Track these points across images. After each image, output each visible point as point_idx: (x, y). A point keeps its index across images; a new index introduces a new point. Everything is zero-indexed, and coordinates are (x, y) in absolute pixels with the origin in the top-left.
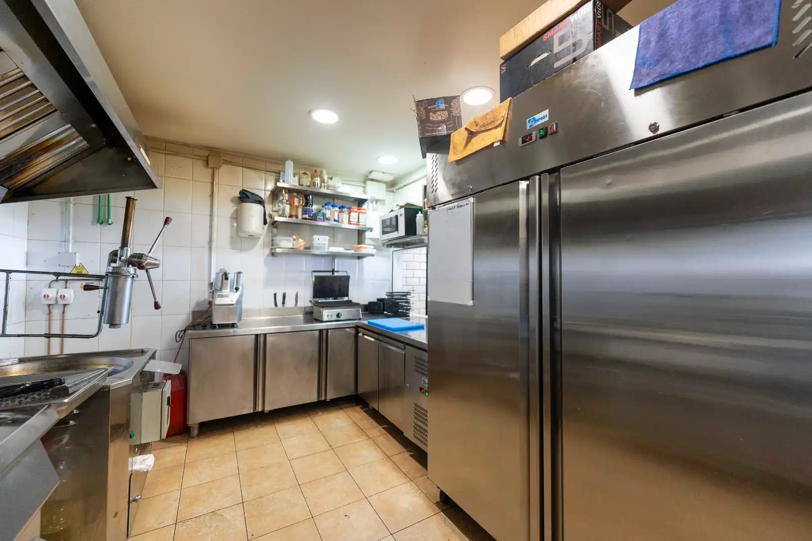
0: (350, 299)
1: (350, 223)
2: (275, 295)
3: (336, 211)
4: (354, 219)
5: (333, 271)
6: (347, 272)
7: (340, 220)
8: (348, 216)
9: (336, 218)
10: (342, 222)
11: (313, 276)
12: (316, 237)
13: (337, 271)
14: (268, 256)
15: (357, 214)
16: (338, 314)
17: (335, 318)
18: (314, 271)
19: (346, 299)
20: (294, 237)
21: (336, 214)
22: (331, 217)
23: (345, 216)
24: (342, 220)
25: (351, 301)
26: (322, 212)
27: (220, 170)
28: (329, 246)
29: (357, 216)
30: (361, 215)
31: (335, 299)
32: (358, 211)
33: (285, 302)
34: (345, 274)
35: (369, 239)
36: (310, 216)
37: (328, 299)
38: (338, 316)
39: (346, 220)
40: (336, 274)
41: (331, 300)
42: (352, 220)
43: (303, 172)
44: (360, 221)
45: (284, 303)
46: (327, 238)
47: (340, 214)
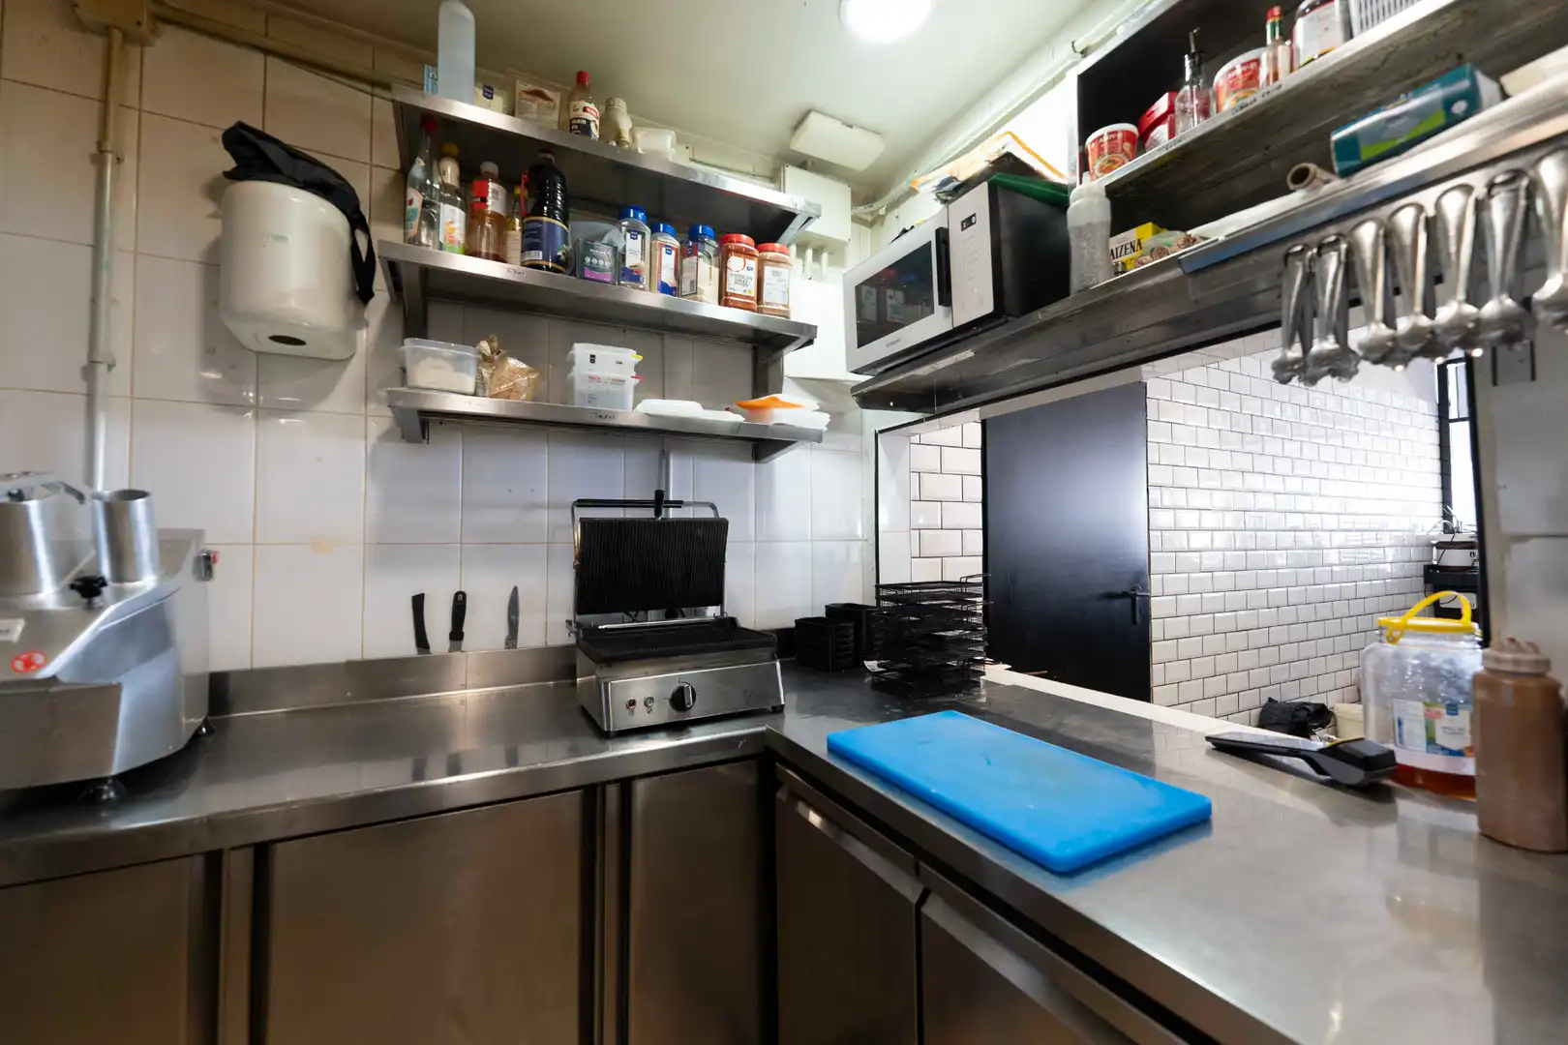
0: (729, 613)
1: (724, 299)
2: (418, 602)
3: (669, 249)
4: (741, 281)
5: (660, 501)
6: (714, 507)
7: (686, 287)
8: (716, 271)
9: (668, 277)
10: (695, 291)
11: (577, 519)
12: (581, 351)
13: (678, 504)
14: (385, 437)
15: (752, 263)
16: (681, 691)
17: (662, 714)
18: (582, 503)
19: (712, 612)
20: (485, 346)
21: (668, 261)
22: (645, 265)
23: (705, 271)
24: (694, 284)
25: (733, 621)
26: (606, 240)
27: (148, 50)
28: (640, 394)
29: (753, 274)
30: (768, 270)
31: (668, 616)
32: (756, 253)
33: (465, 629)
34: (707, 514)
35: (796, 380)
36: (557, 260)
37: (641, 614)
38: (678, 700)
39: (708, 287)
40: (673, 513)
41: (653, 619)
42: (732, 286)
43: (530, 87)
44: (766, 298)
45: (457, 635)
46: (631, 357)
47: (686, 261)
